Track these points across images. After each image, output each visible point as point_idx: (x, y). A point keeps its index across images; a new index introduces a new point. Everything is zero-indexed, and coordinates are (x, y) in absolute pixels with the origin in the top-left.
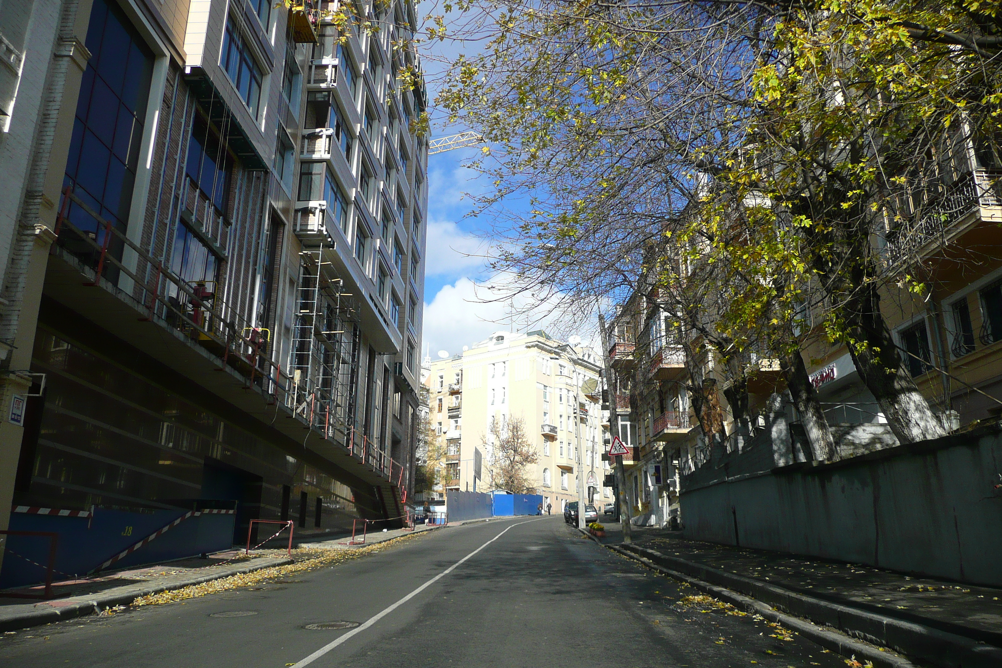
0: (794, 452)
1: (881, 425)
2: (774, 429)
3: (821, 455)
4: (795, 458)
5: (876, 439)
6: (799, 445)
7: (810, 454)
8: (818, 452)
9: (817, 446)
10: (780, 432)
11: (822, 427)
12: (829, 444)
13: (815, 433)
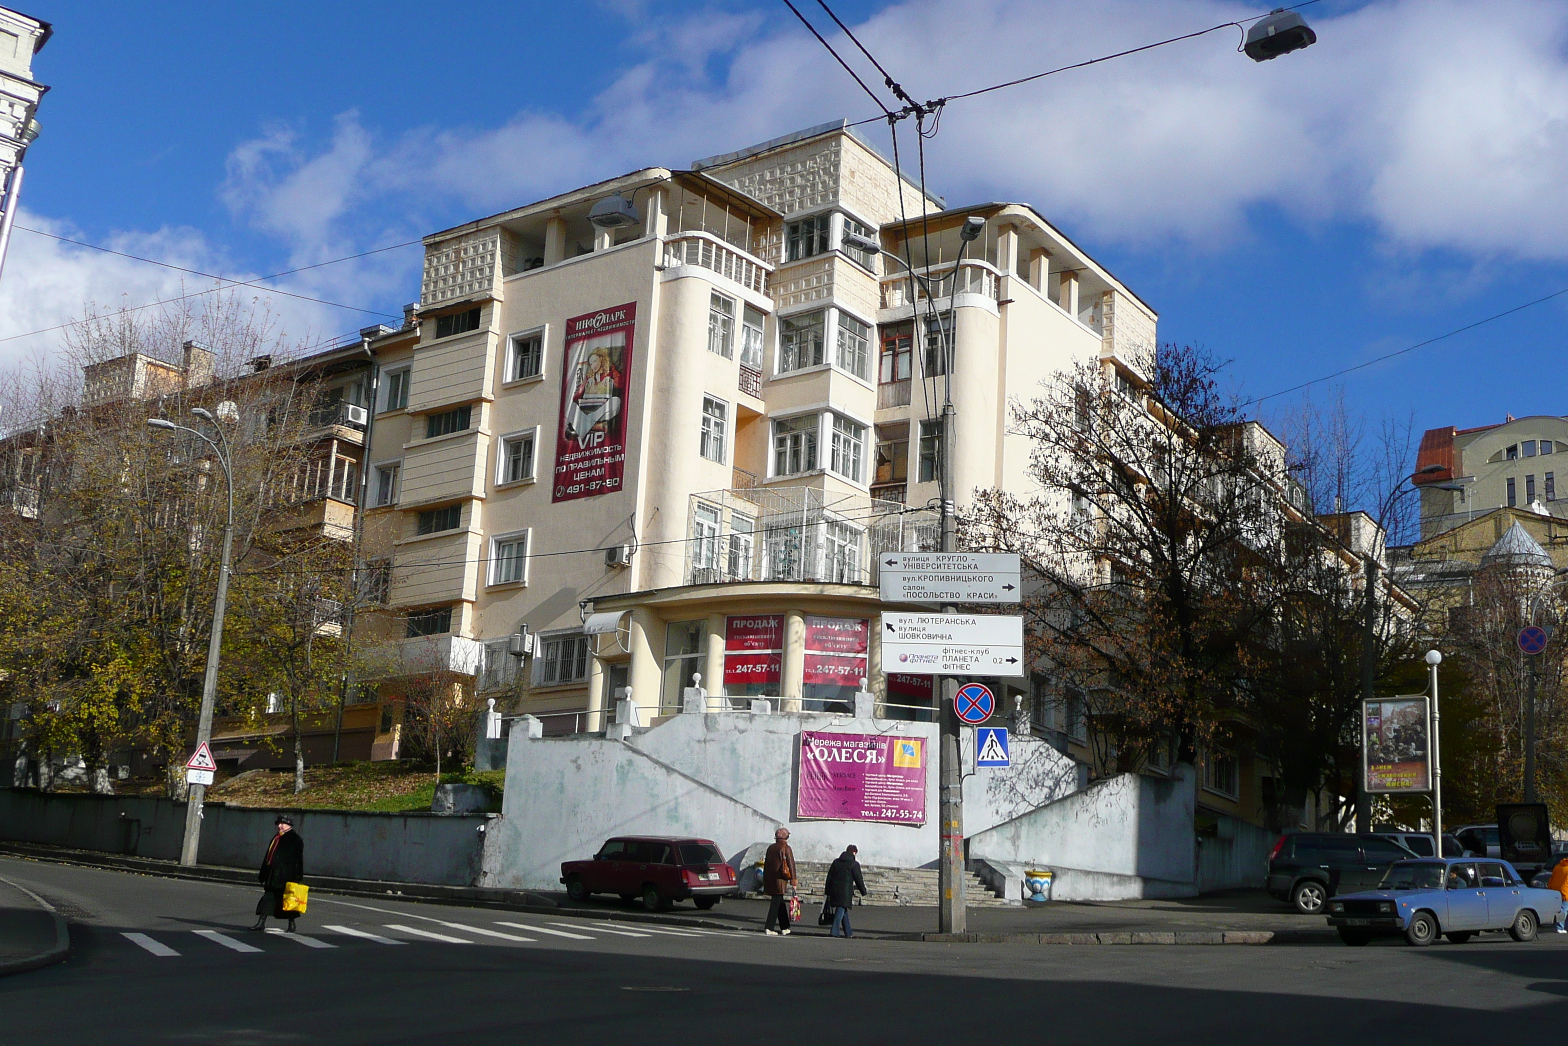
0: (27, 778)
1: (82, 768)
2: (18, 762)
3: (43, 784)
4: (26, 783)
5: (77, 777)
6: (30, 774)
7: (37, 781)
8: (42, 781)
9: (43, 778)
10: (21, 764)
11: (49, 766)
12: (50, 777)
13: (44, 769)
